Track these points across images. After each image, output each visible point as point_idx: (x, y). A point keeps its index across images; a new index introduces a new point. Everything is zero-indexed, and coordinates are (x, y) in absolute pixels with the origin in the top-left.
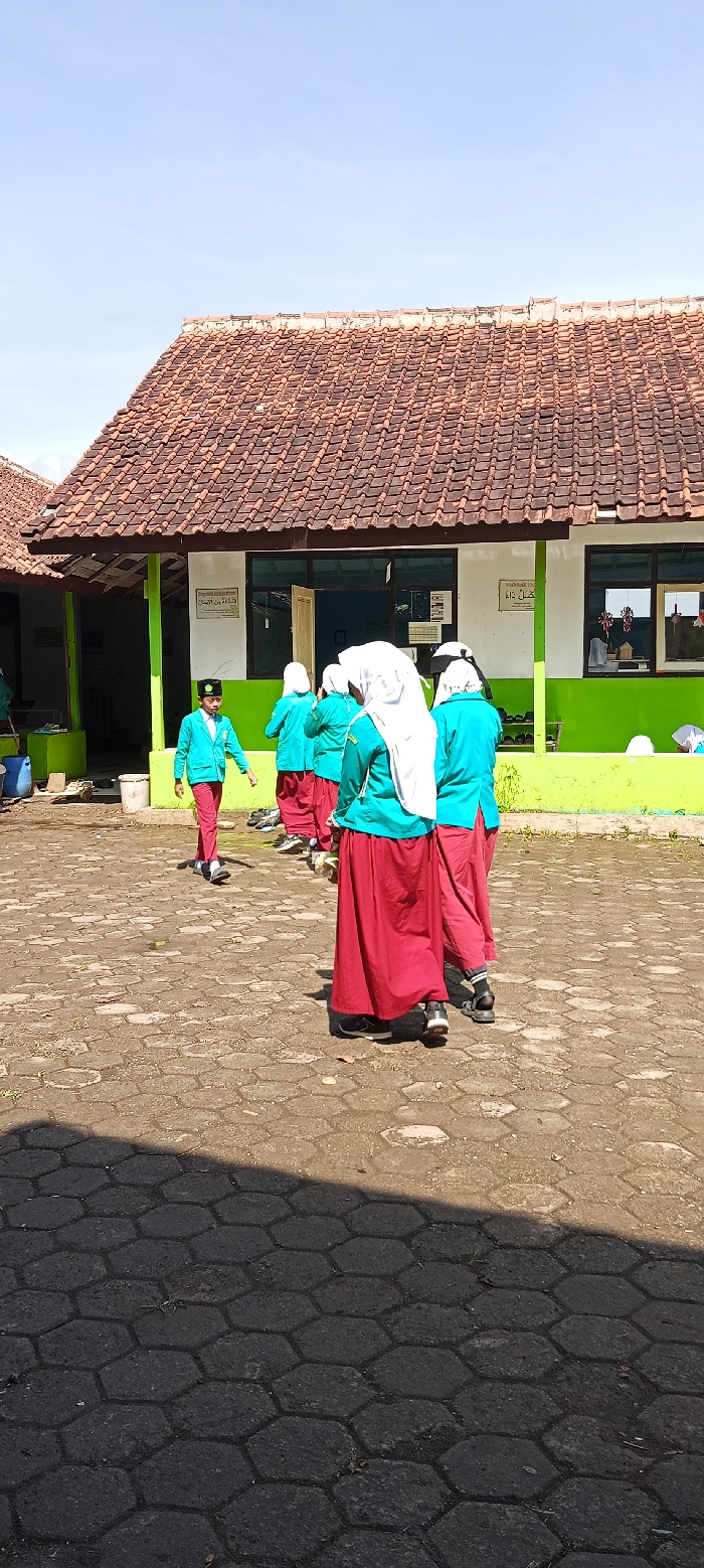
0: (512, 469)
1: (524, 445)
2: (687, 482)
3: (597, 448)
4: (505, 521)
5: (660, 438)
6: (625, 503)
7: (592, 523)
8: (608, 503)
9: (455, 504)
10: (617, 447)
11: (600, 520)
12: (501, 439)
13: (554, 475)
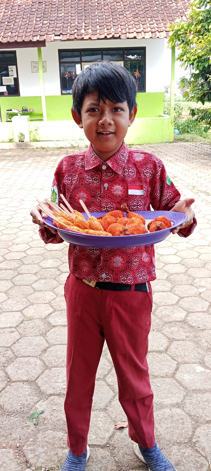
0: (27, 22)
1: (32, 13)
2: (83, 27)
3: (56, 14)
4: (23, 41)
5: (77, 10)
6: (63, 34)
7: (52, 41)
8: (58, 34)
9: (7, 34)
10: (63, 14)
11: (55, 40)
12: (25, 11)
13: (41, 24)
